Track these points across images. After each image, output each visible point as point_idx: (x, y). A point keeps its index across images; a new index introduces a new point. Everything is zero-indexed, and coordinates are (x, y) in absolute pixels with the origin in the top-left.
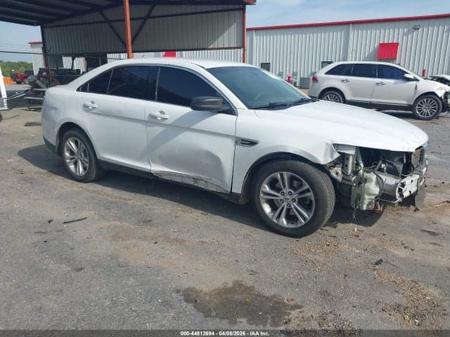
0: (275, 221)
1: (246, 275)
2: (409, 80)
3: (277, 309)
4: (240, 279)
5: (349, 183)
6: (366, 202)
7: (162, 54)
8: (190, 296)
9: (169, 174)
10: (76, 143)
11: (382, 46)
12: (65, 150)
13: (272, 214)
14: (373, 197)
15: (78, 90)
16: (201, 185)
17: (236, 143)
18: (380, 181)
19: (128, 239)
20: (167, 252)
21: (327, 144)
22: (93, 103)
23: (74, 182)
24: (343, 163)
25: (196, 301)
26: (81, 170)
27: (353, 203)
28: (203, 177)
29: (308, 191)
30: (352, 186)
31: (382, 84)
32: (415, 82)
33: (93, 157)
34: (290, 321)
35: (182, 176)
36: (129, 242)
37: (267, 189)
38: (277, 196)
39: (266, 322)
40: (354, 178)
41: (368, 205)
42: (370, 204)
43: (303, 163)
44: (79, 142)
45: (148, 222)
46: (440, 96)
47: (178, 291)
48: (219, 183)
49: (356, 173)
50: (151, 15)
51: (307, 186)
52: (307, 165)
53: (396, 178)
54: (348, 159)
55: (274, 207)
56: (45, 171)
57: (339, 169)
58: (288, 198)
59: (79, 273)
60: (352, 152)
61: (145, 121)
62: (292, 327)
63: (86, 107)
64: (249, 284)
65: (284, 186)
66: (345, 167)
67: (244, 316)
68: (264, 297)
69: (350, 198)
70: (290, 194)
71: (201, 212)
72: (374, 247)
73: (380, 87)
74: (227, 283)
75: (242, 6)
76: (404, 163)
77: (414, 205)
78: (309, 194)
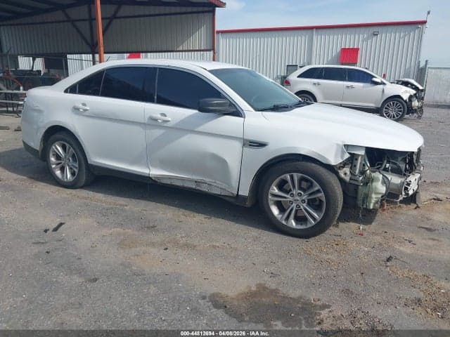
0: (284, 222)
1: (266, 278)
2: (376, 83)
3: (308, 310)
4: (263, 282)
5: (356, 183)
6: (373, 201)
7: (126, 55)
8: (217, 302)
9: (170, 178)
10: (64, 147)
11: (344, 50)
12: (51, 155)
13: (280, 216)
14: (380, 196)
15: (66, 91)
16: (204, 188)
17: (244, 145)
18: (386, 180)
19: (136, 247)
20: (180, 258)
21: (338, 145)
22: (84, 105)
23: (61, 189)
24: (352, 163)
25: (226, 307)
26: (69, 176)
27: (360, 203)
28: (207, 180)
29: (318, 191)
30: (358, 186)
31: (352, 87)
32: (381, 86)
33: (83, 162)
34: (322, 321)
35: (182, 179)
36: (138, 249)
37: (276, 191)
38: (285, 198)
39: (301, 324)
40: (361, 178)
41: (375, 204)
42: (377, 202)
43: (313, 165)
44: (68, 145)
45: (152, 228)
46: (405, 99)
47: (204, 298)
48: (224, 186)
49: (363, 172)
50: (118, 15)
51: (317, 187)
52: (318, 167)
53: (401, 177)
54: (357, 159)
55: (282, 209)
56: (25, 178)
57: (347, 170)
58: (297, 199)
59: (95, 284)
60: (362, 152)
61: (144, 124)
62: (326, 326)
63: (76, 109)
64: (273, 286)
65: (294, 187)
66: (353, 167)
67: (278, 319)
68: (291, 298)
69: (356, 198)
70: (300, 195)
71: (203, 215)
72: (380, 244)
73: (350, 90)
74: (251, 287)
75: (211, 9)
76: (407, 162)
77: (415, 202)
78: (319, 195)
